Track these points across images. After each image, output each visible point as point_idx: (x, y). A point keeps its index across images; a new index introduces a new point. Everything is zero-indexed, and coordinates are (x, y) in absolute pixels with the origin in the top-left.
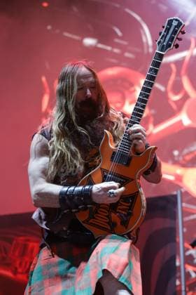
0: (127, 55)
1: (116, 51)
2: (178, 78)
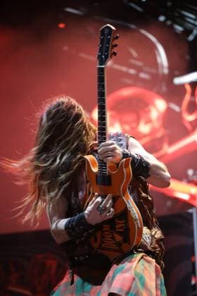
0: (143, 75)
1: (132, 71)
2: (193, 99)
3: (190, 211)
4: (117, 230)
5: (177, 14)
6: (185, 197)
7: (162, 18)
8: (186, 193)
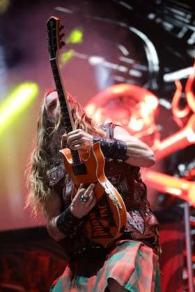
2: (183, 96)
3: (182, 206)
4: (102, 216)
5: (166, 12)
6: (177, 192)
7: (151, 16)
8: (178, 188)
